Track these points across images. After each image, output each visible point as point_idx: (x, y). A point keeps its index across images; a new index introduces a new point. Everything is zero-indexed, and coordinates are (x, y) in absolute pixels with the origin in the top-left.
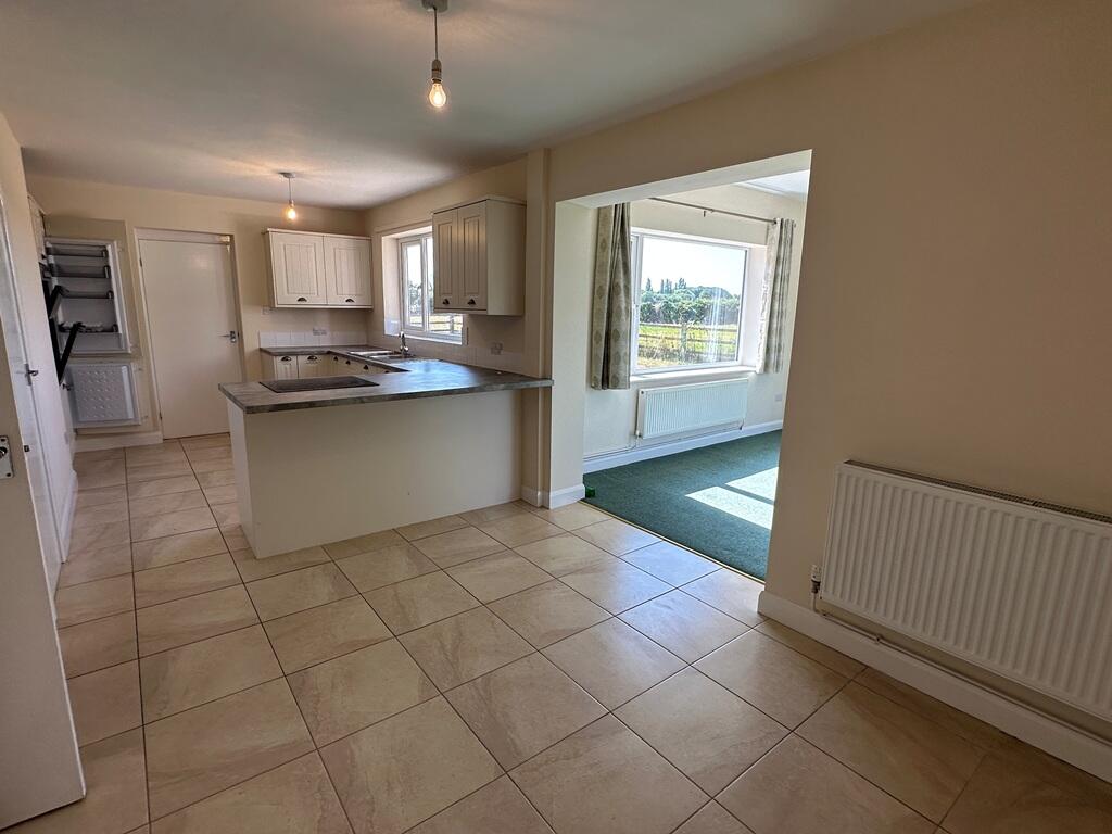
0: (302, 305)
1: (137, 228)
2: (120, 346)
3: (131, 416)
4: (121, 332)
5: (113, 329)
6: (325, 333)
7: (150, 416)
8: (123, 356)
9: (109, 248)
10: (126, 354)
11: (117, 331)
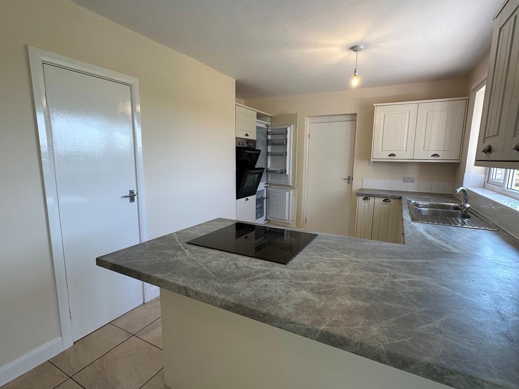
0: (392, 159)
1: (308, 117)
2: (287, 181)
3: (287, 218)
4: (287, 173)
5: (284, 172)
6: (412, 181)
7: (295, 220)
8: (287, 187)
9: (289, 129)
10: (289, 186)
11: (286, 173)
